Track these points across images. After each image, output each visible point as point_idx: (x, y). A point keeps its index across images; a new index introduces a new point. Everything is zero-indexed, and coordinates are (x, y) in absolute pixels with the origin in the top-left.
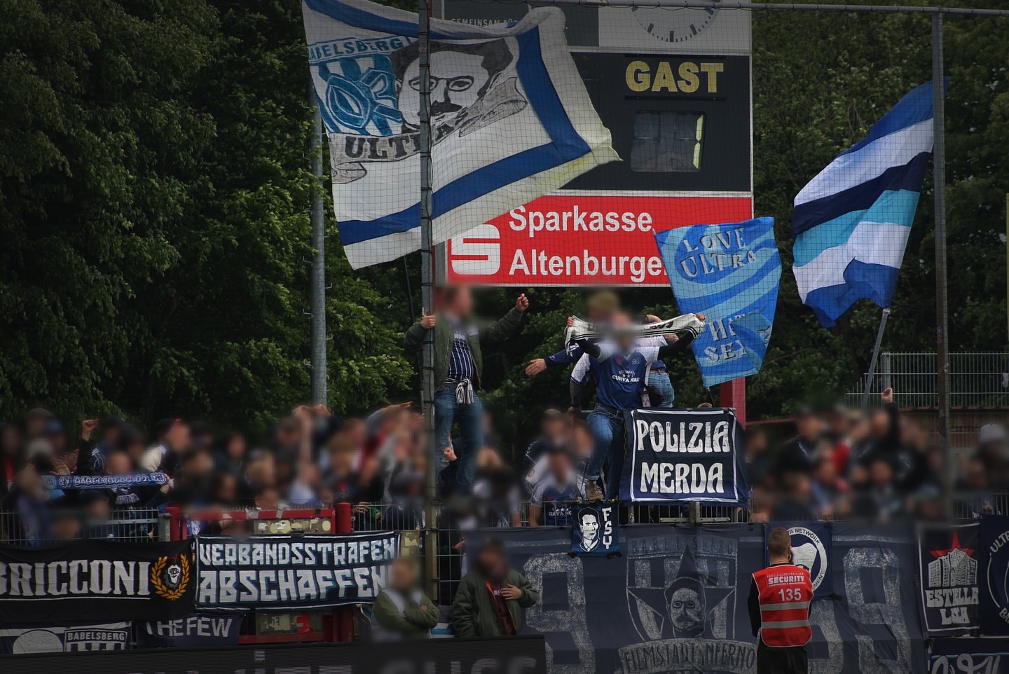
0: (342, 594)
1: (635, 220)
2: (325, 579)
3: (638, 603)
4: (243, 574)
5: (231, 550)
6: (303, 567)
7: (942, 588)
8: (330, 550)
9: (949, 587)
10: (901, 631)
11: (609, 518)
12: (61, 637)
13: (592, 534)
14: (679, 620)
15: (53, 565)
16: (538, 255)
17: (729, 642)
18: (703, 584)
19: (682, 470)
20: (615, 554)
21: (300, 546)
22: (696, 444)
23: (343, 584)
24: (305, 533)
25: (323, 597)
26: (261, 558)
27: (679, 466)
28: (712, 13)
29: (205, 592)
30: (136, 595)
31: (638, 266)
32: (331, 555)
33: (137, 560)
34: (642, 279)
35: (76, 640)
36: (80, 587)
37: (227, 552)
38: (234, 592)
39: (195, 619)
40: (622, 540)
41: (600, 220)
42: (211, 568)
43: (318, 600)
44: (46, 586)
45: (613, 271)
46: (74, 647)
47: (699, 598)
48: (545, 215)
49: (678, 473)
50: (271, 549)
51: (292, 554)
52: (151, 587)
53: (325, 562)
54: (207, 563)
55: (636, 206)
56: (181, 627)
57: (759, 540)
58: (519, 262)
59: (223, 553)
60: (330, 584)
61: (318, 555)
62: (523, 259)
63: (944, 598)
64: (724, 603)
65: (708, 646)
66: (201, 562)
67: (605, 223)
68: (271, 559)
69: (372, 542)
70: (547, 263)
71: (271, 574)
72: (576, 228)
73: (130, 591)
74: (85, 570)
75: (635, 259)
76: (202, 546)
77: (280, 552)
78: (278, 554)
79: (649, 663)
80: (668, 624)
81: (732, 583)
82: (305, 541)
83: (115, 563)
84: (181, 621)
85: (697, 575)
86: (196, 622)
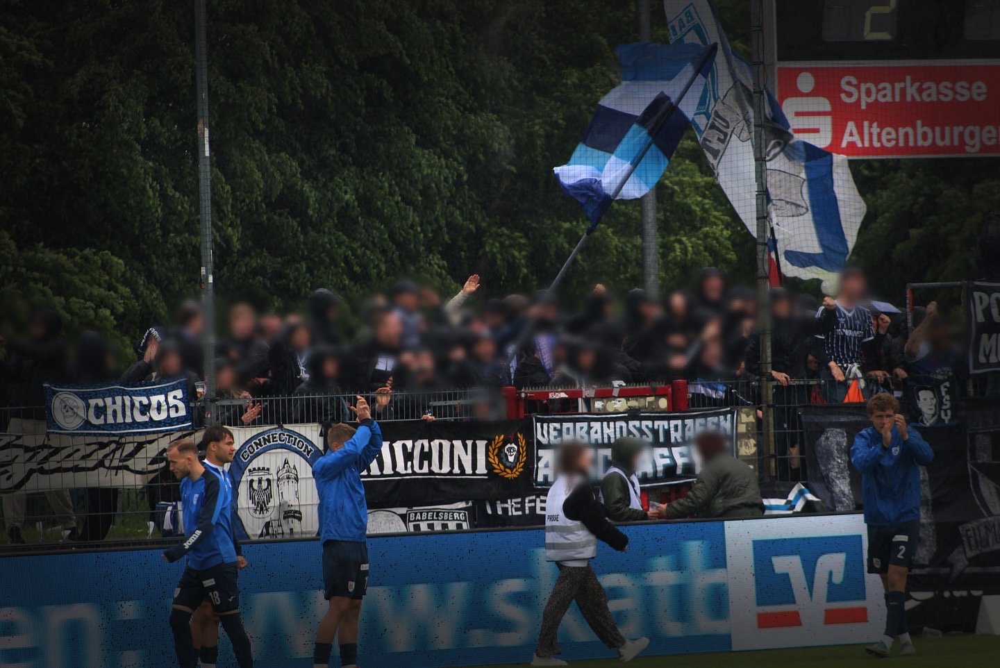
0: (679, 471)
1: (969, 89)
2: (663, 456)
3: (980, 477)
5: (568, 429)
8: (666, 427)
11: (947, 393)
12: (403, 517)
13: (931, 409)
15: (399, 444)
16: (870, 127)
20: (957, 428)
21: (637, 423)
23: (680, 461)
24: (643, 410)
25: (660, 475)
26: (599, 436)
29: (544, 471)
30: (474, 474)
31: (972, 135)
32: (667, 433)
33: (475, 438)
34: (977, 148)
35: (418, 520)
36: (421, 467)
37: (564, 430)
39: (534, 497)
40: (962, 413)
41: (933, 91)
42: (549, 446)
43: (655, 478)
44: (394, 465)
45: (947, 142)
46: (417, 527)
48: (876, 86)
50: (609, 427)
52: (488, 465)
53: (662, 439)
54: (544, 441)
55: (970, 75)
56: (519, 506)
58: (851, 135)
59: (560, 432)
60: (667, 461)
61: (655, 432)
62: (855, 131)
66: (538, 442)
67: (939, 93)
68: (609, 438)
69: (709, 419)
70: (879, 135)
72: (909, 99)
73: (469, 470)
74: (426, 449)
75: (970, 128)
76: (539, 425)
77: (618, 430)
78: (615, 431)
79: (990, 540)
82: (641, 419)
83: (454, 442)
84: (519, 500)
86: (534, 501)
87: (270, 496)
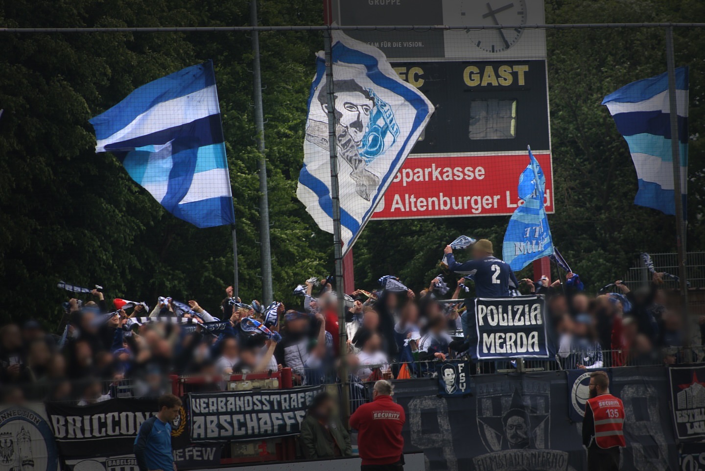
0: (288, 429)
1: (474, 172)
2: (278, 419)
3: (485, 427)
4: (222, 418)
5: (213, 402)
6: (262, 411)
7: (687, 409)
8: (279, 399)
9: (692, 409)
10: (661, 440)
11: (462, 371)
12: (104, 464)
13: (452, 382)
14: (512, 437)
15: (96, 417)
16: (410, 198)
17: (547, 451)
18: (528, 413)
19: (511, 337)
20: (468, 395)
21: (259, 397)
22: (519, 320)
23: (289, 422)
24: (262, 389)
25: (276, 431)
26: (233, 406)
27: (508, 335)
28: (519, 32)
29: (197, 431)
31: (476, 202)
32: (279, 403)
33: (151, 411)
34: (480, 210)
35: (114, 466)
36: (114, 430)
37: (210, 403)
38: (216, 430)
39: (191, 448)
40: (473, 385)
41: (450, 173)
42: (200, 414)
43: (273, 433)
44: (92, 431)
45: (460, 207)
46: (113, 470)
47: (525, 422)
48: (413, 171)
49: (508, 339)
50: (240, 400)
51: (254, 404)
53: (276, 407)
54: (197, 411)
55: (474, 163)
56: (182, 454)
57: (563, 382)
58: (397, 203)
59: (208, 404)
60: (281, 422)
61: (271, 403)
62: (400, 201)
63: (689, 416)
64: (542, 425)
65: (532, 454)
66: (193, 411)
67: (454, 175)
68: (240, 407)
69: (307, 393)
70: (416, 203)
71: (241, 417)
72: (434, 179)
74: (117, 419)
75: (475, 197)
76: (193, 400)
77: (246, 402)
78: (244, 403)
79: (493, 466)
80: (505, 441)
81: (547, 411)
82: (262, 394)
83: (137, 413)
84: (181, 450)
85: (523, 407)
86: (191, 451)
87: (12, 451)
